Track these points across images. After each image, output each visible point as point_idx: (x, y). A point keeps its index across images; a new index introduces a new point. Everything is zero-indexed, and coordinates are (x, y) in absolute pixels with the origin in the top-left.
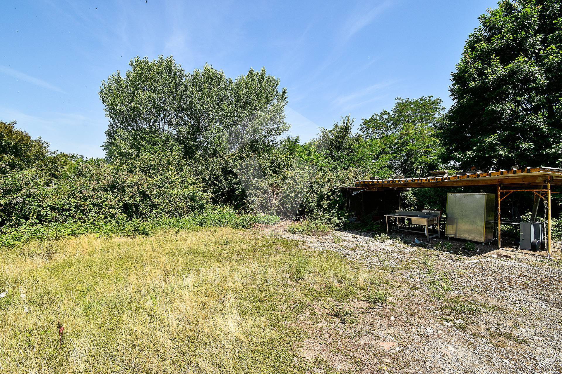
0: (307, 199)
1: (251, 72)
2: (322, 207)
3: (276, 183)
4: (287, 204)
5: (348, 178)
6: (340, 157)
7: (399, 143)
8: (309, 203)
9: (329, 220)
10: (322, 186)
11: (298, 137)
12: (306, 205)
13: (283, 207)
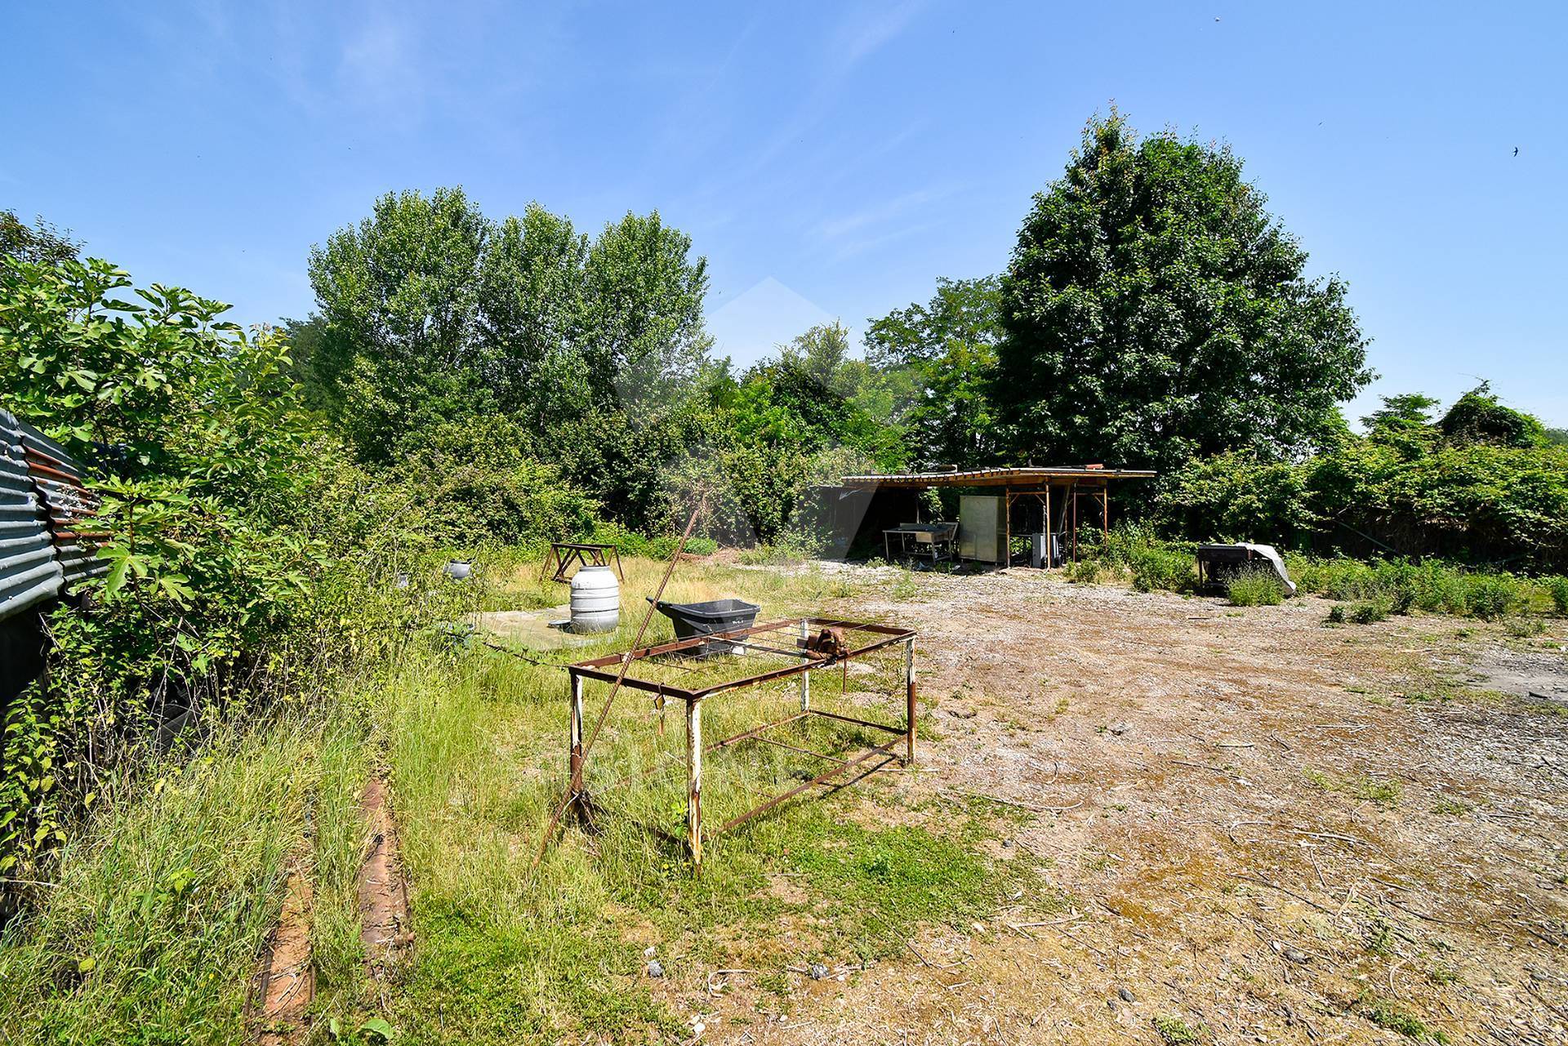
0: (764, 507)
1: (629, 220)
2: (791, 523)
3: (704, 477)
4: (729, 518)
5: (833, 469)
6: (822, 415)
7: (940, 383)
8: (768, 515)
9: (803, 544)
10: (789, 484)
11: (729, 359)
12: (762, 518)
13: (722, 525)
